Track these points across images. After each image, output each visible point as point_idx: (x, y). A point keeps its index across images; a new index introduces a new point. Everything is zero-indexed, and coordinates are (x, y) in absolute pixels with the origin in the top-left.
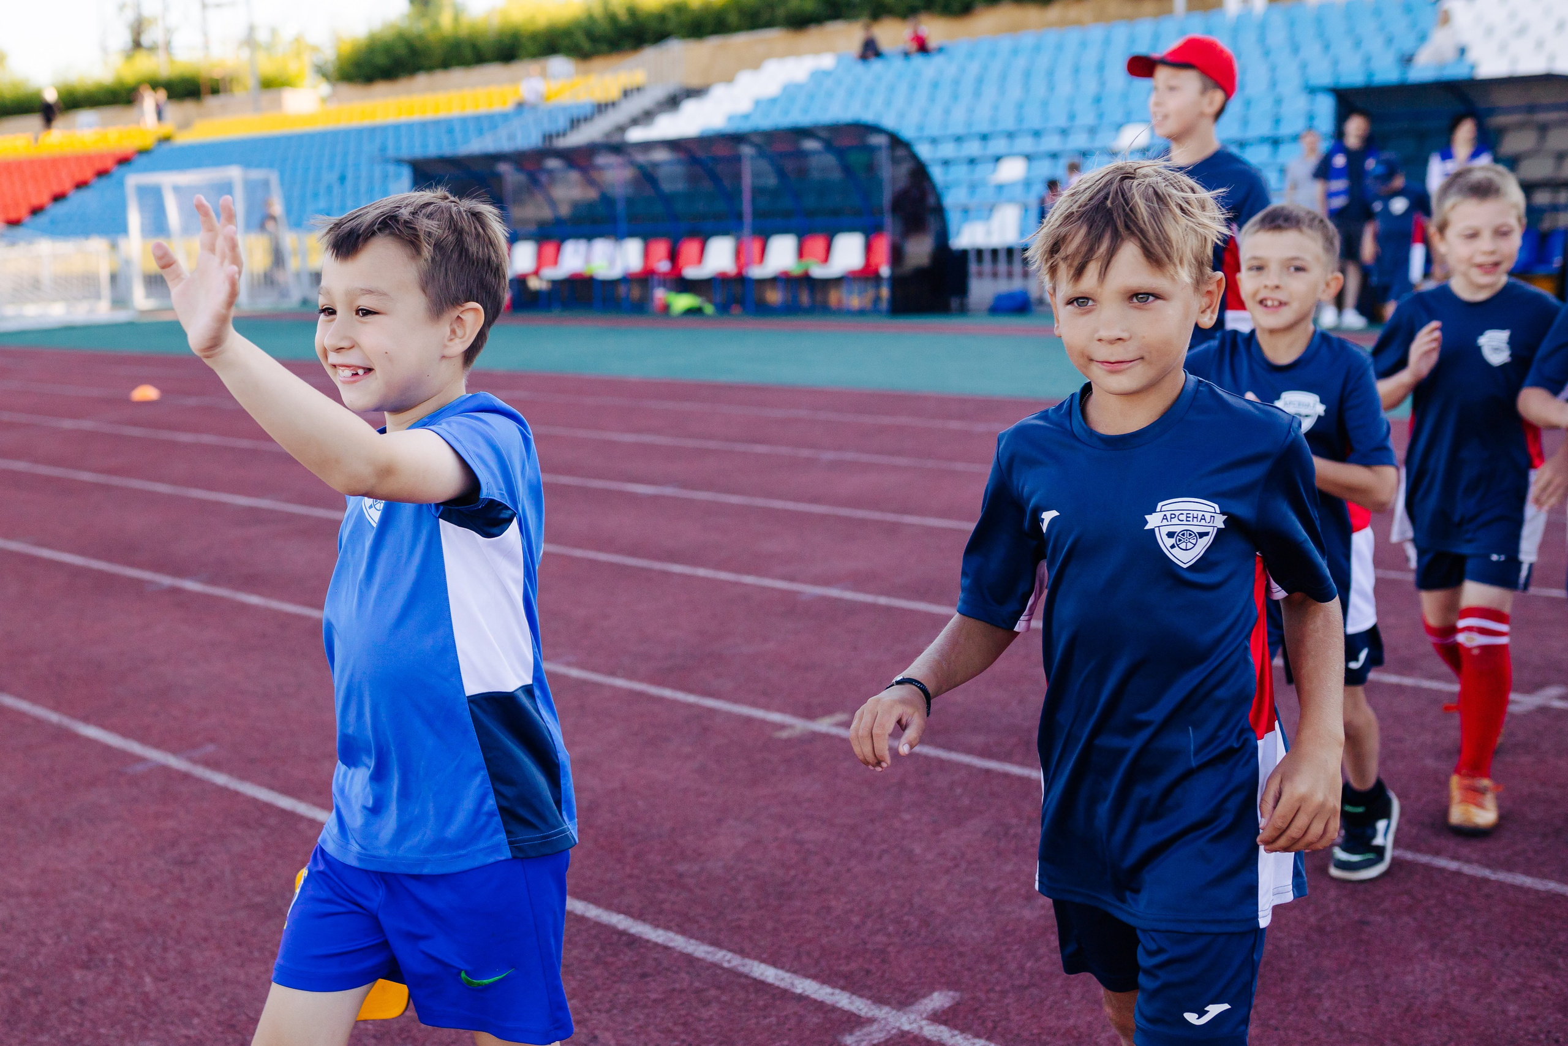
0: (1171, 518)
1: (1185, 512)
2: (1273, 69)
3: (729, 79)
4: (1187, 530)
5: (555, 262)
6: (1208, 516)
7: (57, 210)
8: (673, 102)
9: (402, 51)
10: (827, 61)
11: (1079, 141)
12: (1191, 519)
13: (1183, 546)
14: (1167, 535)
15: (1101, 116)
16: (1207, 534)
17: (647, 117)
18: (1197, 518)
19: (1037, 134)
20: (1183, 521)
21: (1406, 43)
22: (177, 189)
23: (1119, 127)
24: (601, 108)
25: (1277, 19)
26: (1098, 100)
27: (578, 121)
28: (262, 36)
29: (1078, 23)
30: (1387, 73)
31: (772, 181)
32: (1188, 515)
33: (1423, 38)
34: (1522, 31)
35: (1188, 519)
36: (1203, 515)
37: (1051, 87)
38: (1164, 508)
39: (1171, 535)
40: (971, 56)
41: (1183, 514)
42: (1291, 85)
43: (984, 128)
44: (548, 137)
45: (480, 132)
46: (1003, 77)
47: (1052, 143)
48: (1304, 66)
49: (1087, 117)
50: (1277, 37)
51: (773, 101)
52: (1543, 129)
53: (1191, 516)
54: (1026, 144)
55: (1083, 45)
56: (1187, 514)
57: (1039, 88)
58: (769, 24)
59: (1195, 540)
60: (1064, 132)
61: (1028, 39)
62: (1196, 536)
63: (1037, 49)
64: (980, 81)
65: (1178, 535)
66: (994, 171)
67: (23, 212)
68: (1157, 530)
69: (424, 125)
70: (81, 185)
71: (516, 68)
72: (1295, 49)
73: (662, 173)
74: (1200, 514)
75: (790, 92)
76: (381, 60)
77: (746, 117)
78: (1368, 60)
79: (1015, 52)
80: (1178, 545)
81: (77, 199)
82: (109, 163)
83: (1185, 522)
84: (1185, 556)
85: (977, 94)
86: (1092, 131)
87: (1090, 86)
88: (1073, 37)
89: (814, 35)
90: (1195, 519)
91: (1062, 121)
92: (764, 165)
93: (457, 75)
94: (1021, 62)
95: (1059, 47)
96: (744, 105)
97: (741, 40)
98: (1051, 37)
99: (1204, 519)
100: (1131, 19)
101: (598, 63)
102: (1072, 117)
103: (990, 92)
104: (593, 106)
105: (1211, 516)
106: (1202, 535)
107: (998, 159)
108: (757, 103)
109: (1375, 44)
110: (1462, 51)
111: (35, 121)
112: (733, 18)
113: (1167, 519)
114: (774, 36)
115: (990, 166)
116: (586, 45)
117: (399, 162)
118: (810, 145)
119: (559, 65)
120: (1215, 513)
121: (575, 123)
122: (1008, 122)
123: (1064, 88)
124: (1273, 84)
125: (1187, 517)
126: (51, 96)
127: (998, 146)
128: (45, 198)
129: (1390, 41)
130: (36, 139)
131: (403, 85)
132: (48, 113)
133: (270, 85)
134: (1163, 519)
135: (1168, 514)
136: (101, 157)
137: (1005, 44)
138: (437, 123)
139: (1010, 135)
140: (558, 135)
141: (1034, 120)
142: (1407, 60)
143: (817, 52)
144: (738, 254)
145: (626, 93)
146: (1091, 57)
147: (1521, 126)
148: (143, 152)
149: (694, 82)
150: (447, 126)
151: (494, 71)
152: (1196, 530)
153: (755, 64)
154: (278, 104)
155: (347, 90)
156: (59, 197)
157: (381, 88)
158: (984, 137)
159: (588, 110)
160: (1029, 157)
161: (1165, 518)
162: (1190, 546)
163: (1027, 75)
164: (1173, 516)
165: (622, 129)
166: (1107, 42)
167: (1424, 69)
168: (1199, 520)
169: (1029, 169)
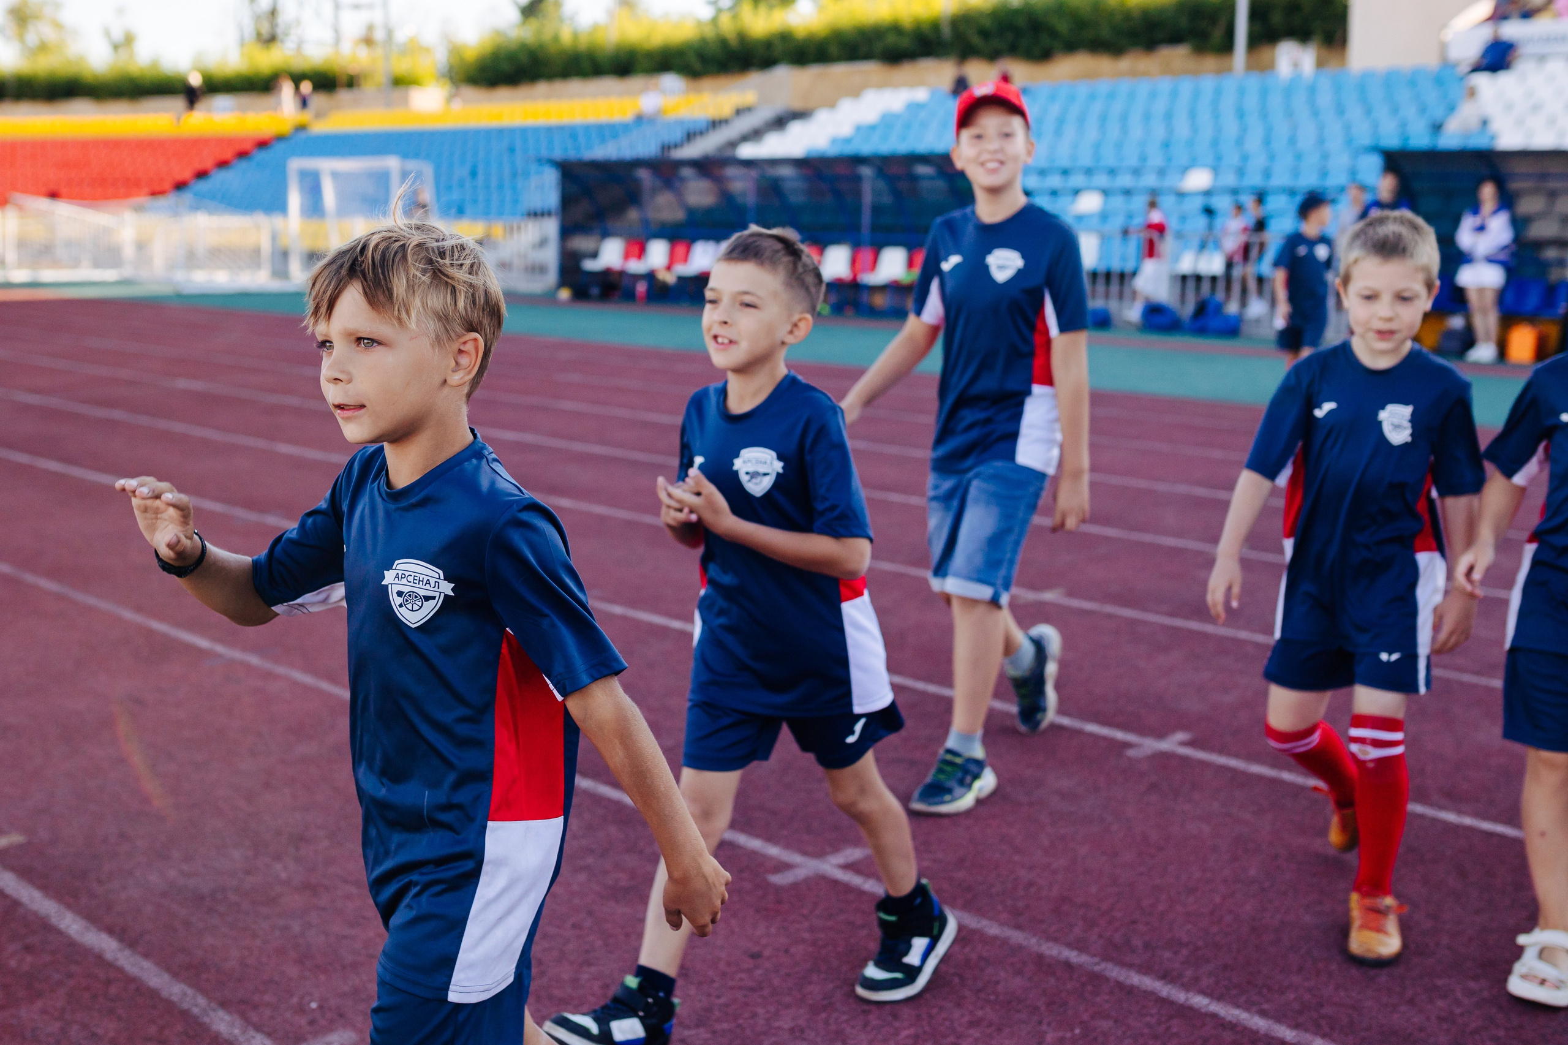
0: (402, 578)
1: (413, 574)
2: (1321, 128)
3: (831, 104)
4: (413, 592)
5: (685, 259)
6: (432, 581)
7: (202, 186)
8: (780, 122)
9: (524, 59)
10: (921, 95)
11: (1149, 180)
12: (417, 582)
13: (409, 606)
14: (397, 593)
15: (1169, 159)
16: (433, 598)
17: (755, 135)
18: (423, 581)
19: (1112, 172)
20: (410, 582)
21: (1438, 113)
22: (335, 175)
23: (1185, 170)
24: (715, 124)
25: (1325, 84)
26: (1166, 145)
27: (695, 134)
28: (379, 35)
29: (1146, 74)
30: (1420, 139)
31: (887, 199)
32: (415, 578)
33: (1452, 108)
34: (1536, 108)
35: (415, 581)
36: (428, 580)
37: (1124, 129)
38: (399, 567)
39: (400, 594)
40: (1052, 98)
41: (411, 576)
42: (1335, 143)
43: (1064, 163)
44: (666, 148)
45: (603, 140)
46: (1082, 119)
47: (1125, 180)
48: (1347, 128)
49: (1156, 159)
50: (1325, 99)
51: (872, 128)
52: (1553, 195)
53: (418, 578)
54: (1102, 180)
55: (1153, 95)
56: (415, 576)
57: (1114, 131)
58: (867, 56)
59: (421, 603)
60: (1136, 172)
61: (1103, 86)
62: (421, 598)
63: (1111, 96)
64: (1061, 121)
65: (405, 596)
66: (1073, 202)
67: (167, 185)
68: (390, 586)
69: (550, 130)
70: (223, 164)
71: (635, 82)
72: (1340, 110)
73: (788, 186)
74: (426, 578)
75: (888, 121)
76: (506, 67)
77: (848, 141)
78: (1403, 125)
79: (1092, 97)
80: (405, 605)
81: (219, 177)
82: (247, 146)
83: (412, 584)
84: (413, 617)
85: (1058, 132)
86: (1162, 172)
87: (1159, 132)
88: (1143, 87)
89: (907, 71)
90: (421, 583)
91: (1133, 161)
92: (881, 185)
93: (575, 85)
94: (1097, 107)
95: (1132, 96)
96: (845, 130)
97: (840, 71)
98: (1124, 86)
99: (429, 583)
100: (1195, 73)
101: (707, 83)
102: (1143, 158)
103: (1070, 132)
104: (708, 122)
105: (436, 582)
106: (427, 598)
107: (1076, 192)
108: (858, 128)
109: (1410, 112)
110: (1485, 123)
111: (178, 103)
112: (833, 50)
113: (398, 578)
114: (870, 69)
115: (1069, 199)
116: (697, 66)
117: (540, 161)
118: (923, 170)
119: (671, 82)
120: (439, 579)
121: (690, 136)
122: (1086, 160)
123: (1136, 132)
124: (1321, 141)
125: (414, 579)
126: (195, 80)
127: (1077, 180)
128: (186, 174)
129: (1423, 110)
130: (178, 119)
131: (523, 91)
132: (192, 96)
133: (401, 82)
134: (396, 577)
135: (400, 573)
136: (242, 140)
137: (1083, 89)
138: (561, 129)
139: (1089, 172)
140: (676, 146)
141: (1109, 160)
142: (1437, 128)
143: (912, 85)
144: (853, 262)
145: (739, 112)
146: (1159, 107)
147: (1535, 191)
148: (280, 138)
149: (797, 105)
150: (571, 132)
151: (609, 84)
152: (422, 593)
153: (855, 93)
154: (405, 102)
155: (469, 92)
156: (202, 174)
157: (503, 93)
158: (1065, 172)
159: (704, 125)
160: (1106, 192)
161: (397, 577)
162: (416, 607)
163: (1103, 119)
164: (403, 576)
165: (733, 144)
166: (1174, 94)
167: (1452, 138)
168: (424, 584)
169: (1105, 203)
